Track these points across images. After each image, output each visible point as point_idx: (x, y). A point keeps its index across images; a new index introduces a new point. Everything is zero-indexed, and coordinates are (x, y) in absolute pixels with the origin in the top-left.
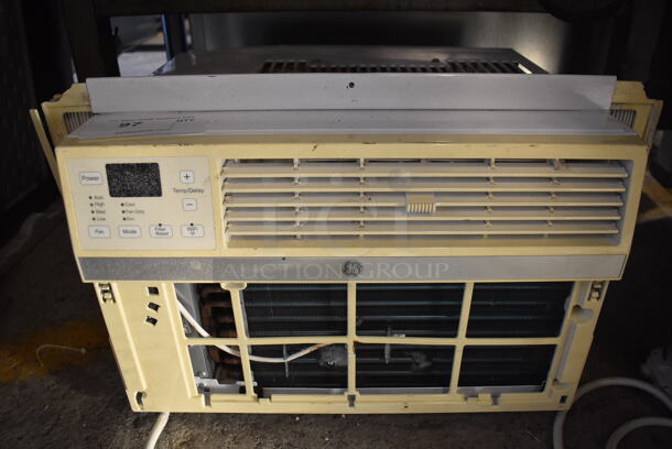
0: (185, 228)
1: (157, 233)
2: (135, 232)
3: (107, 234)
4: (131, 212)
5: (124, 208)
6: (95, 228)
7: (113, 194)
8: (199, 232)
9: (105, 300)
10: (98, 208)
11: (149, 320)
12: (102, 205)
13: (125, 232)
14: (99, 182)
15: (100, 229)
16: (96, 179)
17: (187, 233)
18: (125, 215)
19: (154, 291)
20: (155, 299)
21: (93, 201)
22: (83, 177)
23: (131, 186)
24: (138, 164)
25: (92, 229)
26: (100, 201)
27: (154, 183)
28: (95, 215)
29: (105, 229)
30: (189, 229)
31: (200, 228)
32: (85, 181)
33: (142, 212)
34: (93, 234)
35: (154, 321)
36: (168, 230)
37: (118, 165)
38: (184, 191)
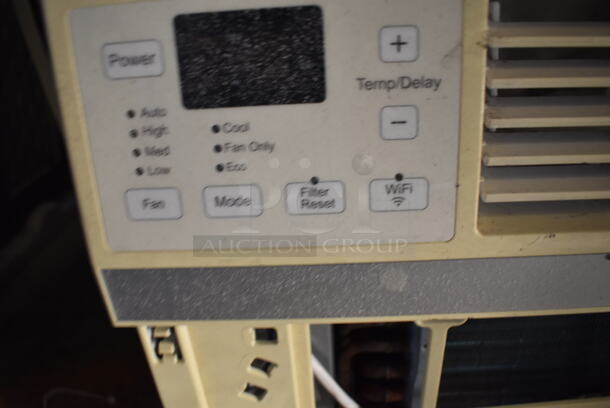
0: (379, 189)
1: (304, 204)
2: (247, 202)
3: (171, 209)
4: (238, 148)
5: (221, 138)
6: (143, 195)
7: (192, 99)
8: (414, 198)
9: (160, 356)
10: (151, 141)
11: (250, 389)
12: (160, 132)
13: (221, 202)
14: (154, 68)
15: (155, 196)
16: (146, 60)
17: (385, 200)
18: (222, 158)
19: (268, 336)
20: (267, 352)
21: (138, 123)
22: (114, 59)
23: (242, 76)
24: (264, 13)
25: (136, 199)
26: (156, 122)
27: (306, 65)
28: (143, 161)
29: (168, 197)
30: (390, 189)
31: (420, 187)
32: (117, 70)
33: (268, 147)
34: (138, 212)
35: (258, 392)
36: (336, 192)
37: (207, 17)
38: (388, 85)
